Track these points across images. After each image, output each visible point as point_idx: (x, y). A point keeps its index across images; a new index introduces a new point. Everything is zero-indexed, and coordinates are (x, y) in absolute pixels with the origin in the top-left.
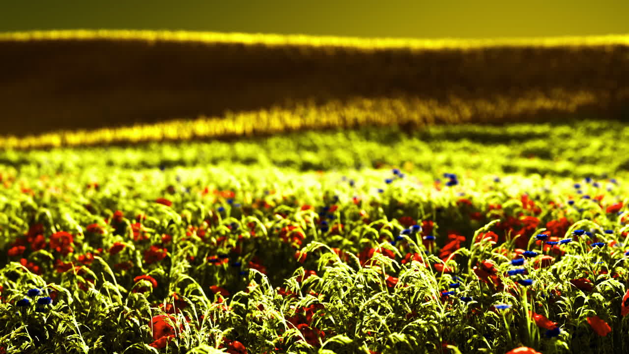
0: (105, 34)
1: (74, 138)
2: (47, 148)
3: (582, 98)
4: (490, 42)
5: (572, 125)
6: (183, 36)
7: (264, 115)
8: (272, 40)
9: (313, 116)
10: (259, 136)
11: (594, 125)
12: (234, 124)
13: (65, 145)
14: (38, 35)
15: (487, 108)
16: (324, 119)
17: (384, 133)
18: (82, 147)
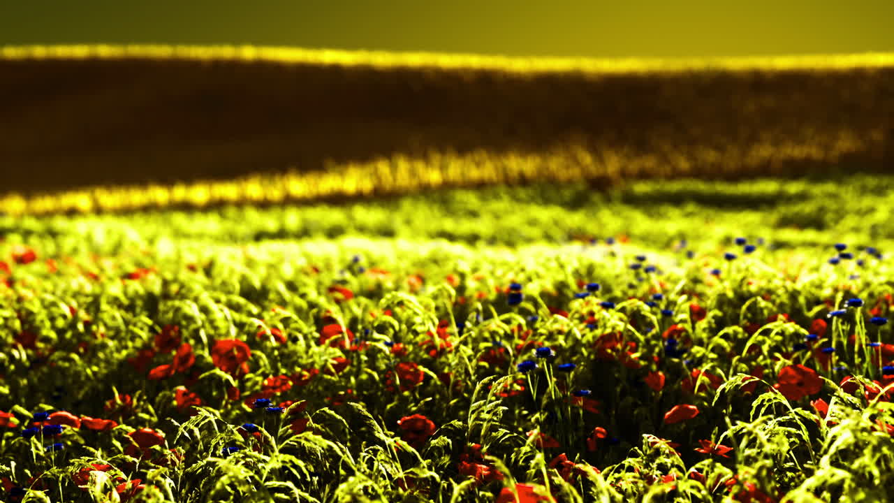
0: (136, 50)
1: (110, 199)
2: (72, 213)
3: (845, 143)
4: (698, 63)
5: (839, 181)
6: (249, 53)
7: (383, 168)
8: (382, 59)
9: (456, 169)
10: (384, 197)
11: (871, 182)
12: (343, 180)
13: (98, 211)
14: (39, 51)
15: (710, 156)
16: (474, 173)
17: (567, 194)
18: (126, 212)
